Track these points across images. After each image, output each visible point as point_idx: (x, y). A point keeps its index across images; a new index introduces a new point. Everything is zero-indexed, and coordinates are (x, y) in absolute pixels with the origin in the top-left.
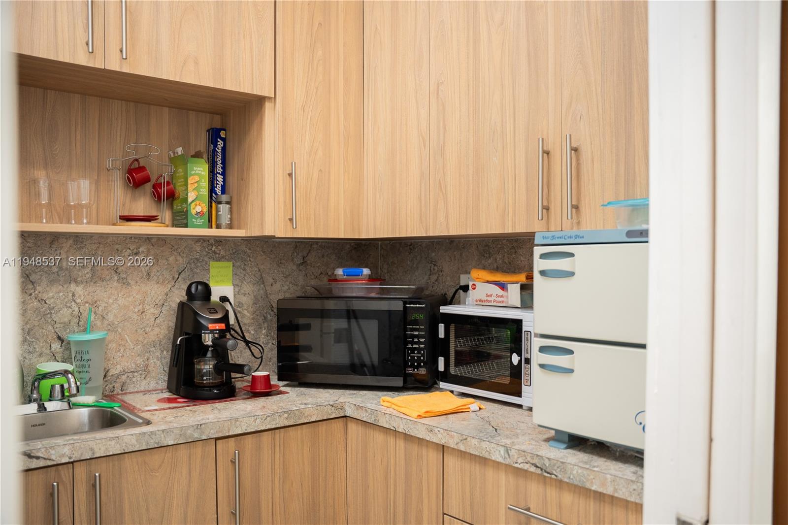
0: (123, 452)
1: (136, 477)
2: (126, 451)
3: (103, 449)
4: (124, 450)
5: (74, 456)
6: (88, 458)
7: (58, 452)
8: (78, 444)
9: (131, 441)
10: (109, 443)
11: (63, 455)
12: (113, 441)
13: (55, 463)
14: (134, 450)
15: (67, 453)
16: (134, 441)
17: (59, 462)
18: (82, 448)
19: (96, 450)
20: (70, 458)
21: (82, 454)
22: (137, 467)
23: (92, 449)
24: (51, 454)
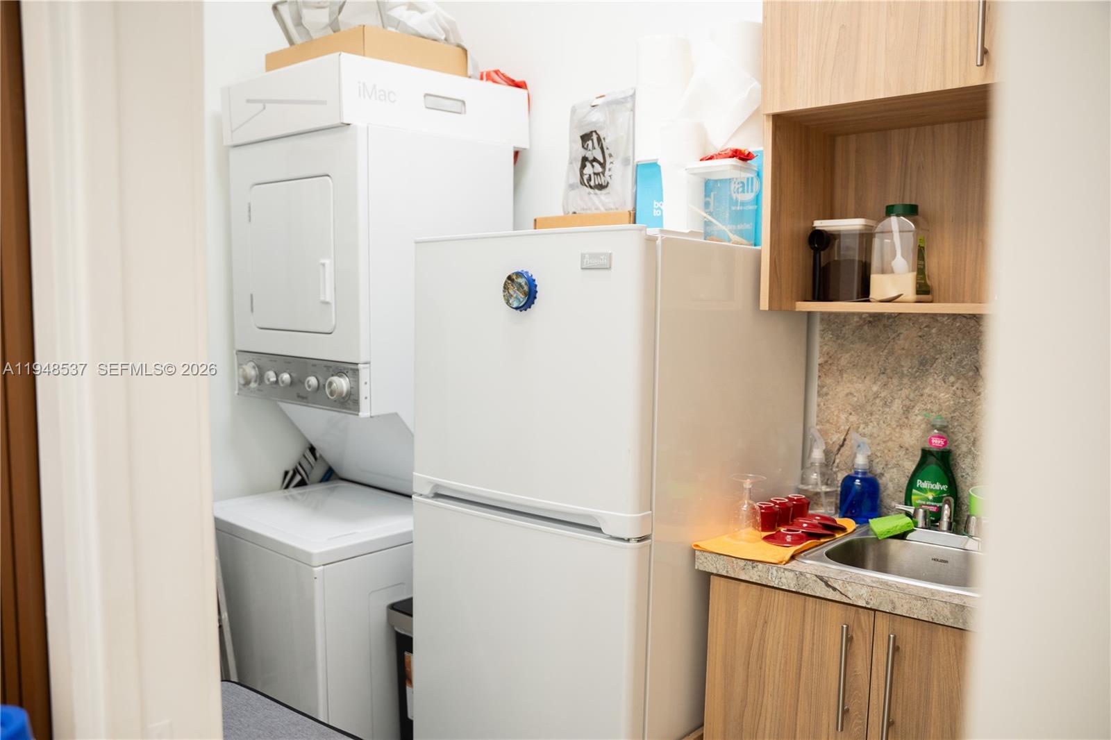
0: (931, 621)
1: (952, 662)
2: (935, 621)
3: (906, 607)
4: (933, 619)
5: (872, 602)
6: (888, 611)
7: (855, 591)
8: (877, 590)
9: (943, 610)
10: (914, 602)
11: (860, 597)
12: (919, 602)
13: (851, 602)
14: (946, 624)
15: (864, 596)
16: (947, 612)
17: (855, 603)
18: (881, 596)
19: (898, 605)
20: (867, 603)
21: (881, 603)
22: (954, 649)
23: (892, 602)
24: (848, 591)
